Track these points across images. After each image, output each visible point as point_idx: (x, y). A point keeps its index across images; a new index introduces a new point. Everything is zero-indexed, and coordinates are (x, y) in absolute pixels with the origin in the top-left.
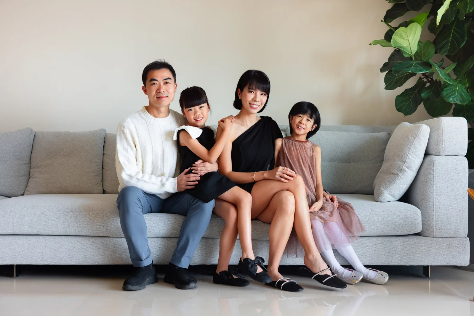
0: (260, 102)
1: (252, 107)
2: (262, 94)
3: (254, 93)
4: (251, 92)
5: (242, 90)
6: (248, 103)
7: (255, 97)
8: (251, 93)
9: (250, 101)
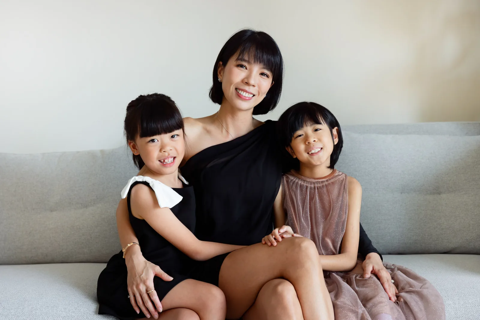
0: (256, 88)
1: (239, 96)
2: (262, 74)
3: (246, 69)
4: (242, 66)
5: (225, 64)
6: (232, 89)
7: (248, 77)
8: (241, 69)
9: (237, 83)
